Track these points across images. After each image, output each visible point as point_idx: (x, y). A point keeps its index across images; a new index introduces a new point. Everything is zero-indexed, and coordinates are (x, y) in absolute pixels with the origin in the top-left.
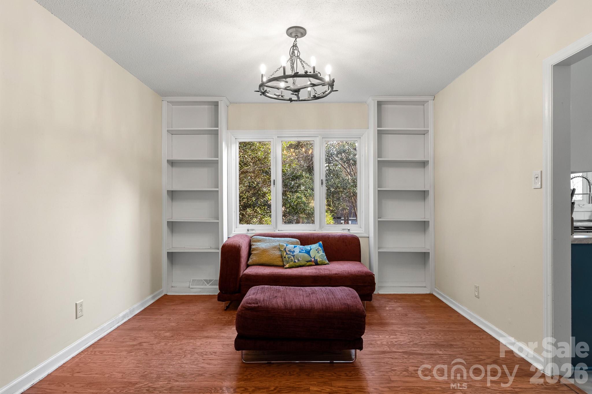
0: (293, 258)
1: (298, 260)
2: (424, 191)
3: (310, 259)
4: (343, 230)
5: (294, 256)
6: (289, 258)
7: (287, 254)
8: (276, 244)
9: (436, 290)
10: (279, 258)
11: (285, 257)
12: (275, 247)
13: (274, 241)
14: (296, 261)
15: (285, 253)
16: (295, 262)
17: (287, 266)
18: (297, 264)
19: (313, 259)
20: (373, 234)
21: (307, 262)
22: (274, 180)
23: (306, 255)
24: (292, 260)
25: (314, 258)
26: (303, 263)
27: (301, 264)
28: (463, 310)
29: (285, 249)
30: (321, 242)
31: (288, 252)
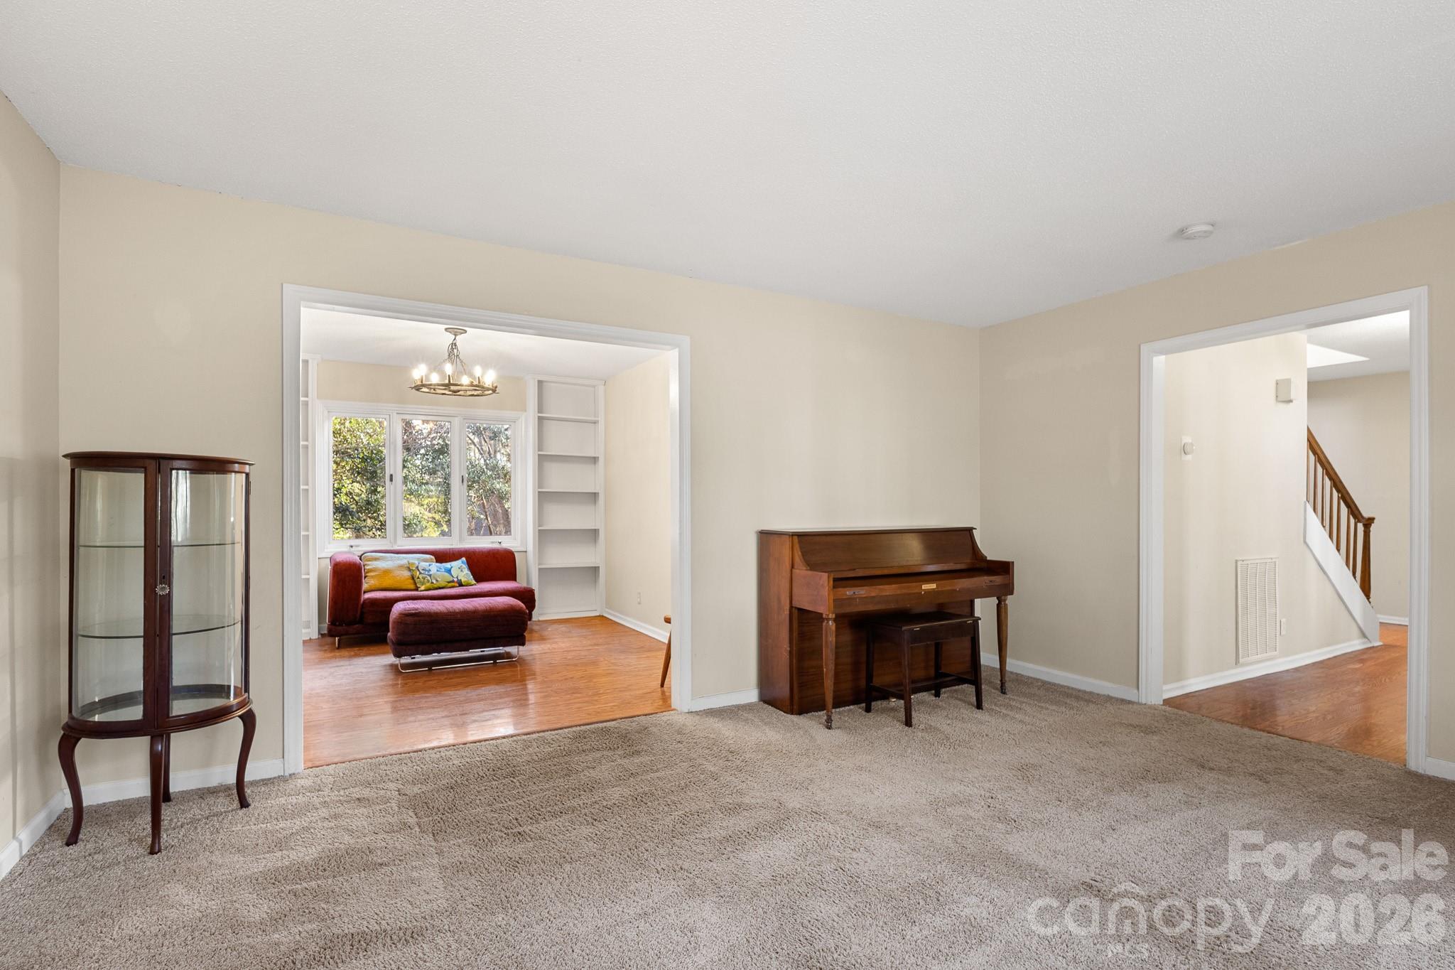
0: (429, 578)
1: (437, 581)
2: (595, 493)
3: (451, 579)
4: (493, 543)
5: (430, 576)
6: (424, 578)
7: (420, 573)
8: (404, 562)
9: (607, 610)
10: (408, 579)
11: (418, 578)
12: (401, 567)
13: (399, 559)
14: (434, 581)
15: (418, 573)
16: (432, 583)
17: (423, 588)
18: (436, 586)
19: (456, 580)
20: (532, 546)
21: (449, 582)
22: (391, 476)
23: (447, 574)
24: (428, 581)
25: (457, 577)
26: (443, 584)
27: (441, 586)
28: (641, 627)
29: (417, 567)
30: (464, 559)
31: (422, 572)
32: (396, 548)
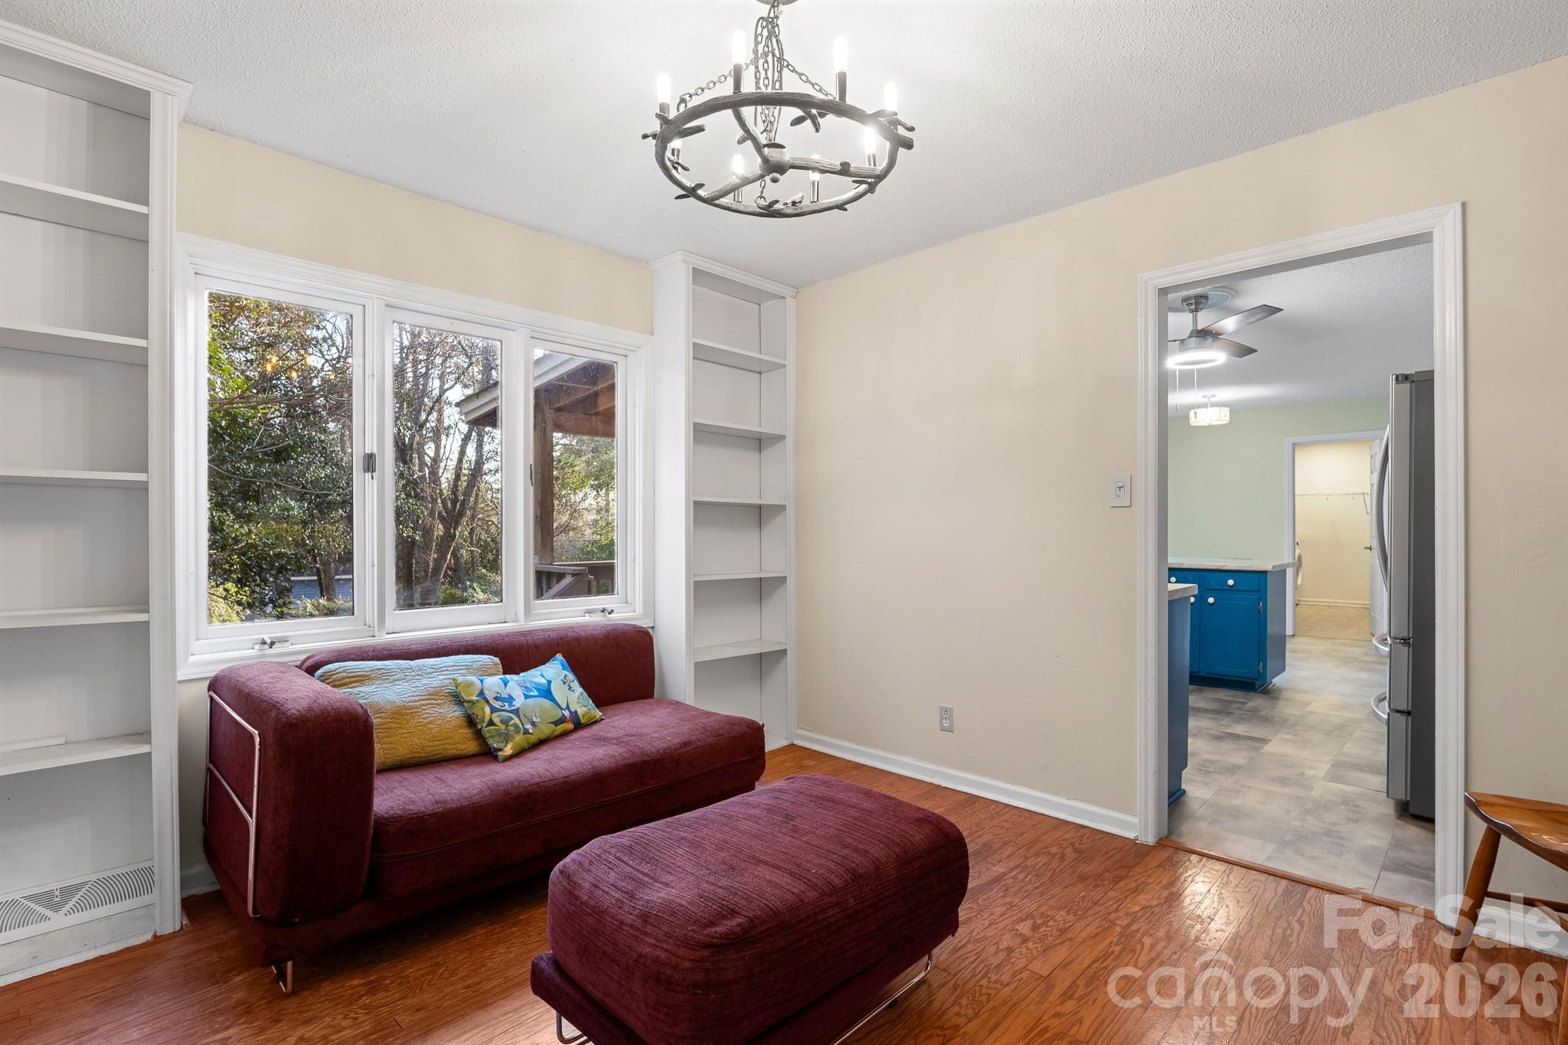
0: (516, 720)
1: (533, 724)
2: (760, 507)
3: (558, 714)
4: (590, 612)
5: (516, 712)
6: (505, 722)
7: (493, 710)
8: (438, 681)
9: (800, 732)
10: (460, 728)
11: (491, 723)
12: (434, 695)
13: (421, 673)
14: (529, 726)
15: (487, 710)
16: (526, 732)
17: (508, 750)
18: (533, 739)
19: (567, 713)
21: (556, 723)
23: (546, 703)
24: (516, 726)
25: (568, 707)
26: (547, 730)
27: (543, 736)
29: (481, 693)
30: (559, 656)
31: (497, 704)
32: (384, 639)
